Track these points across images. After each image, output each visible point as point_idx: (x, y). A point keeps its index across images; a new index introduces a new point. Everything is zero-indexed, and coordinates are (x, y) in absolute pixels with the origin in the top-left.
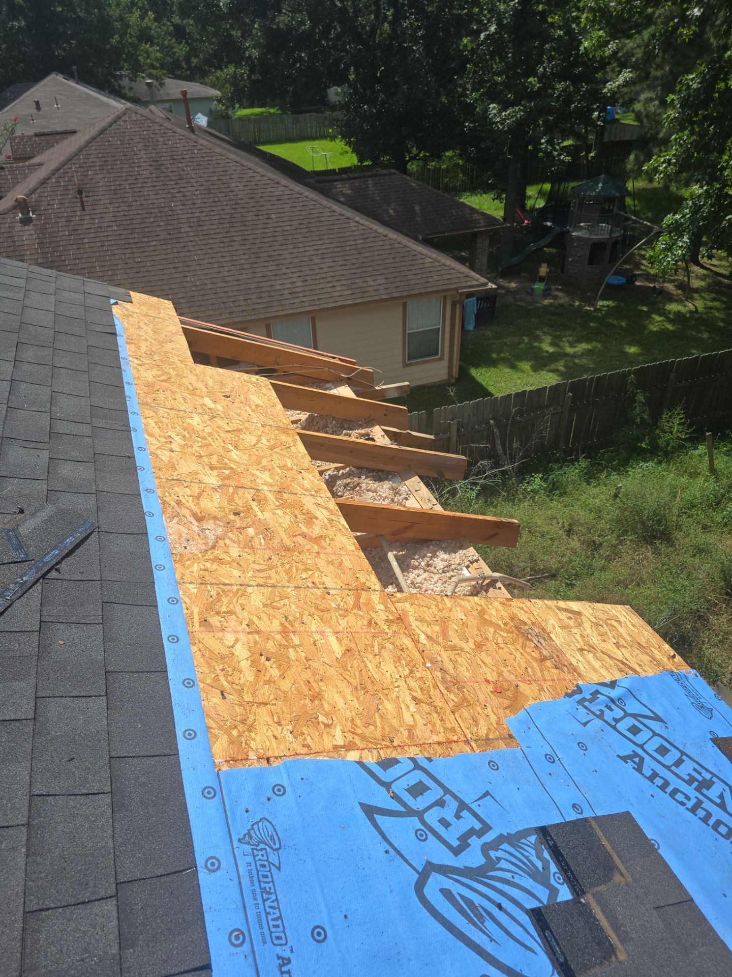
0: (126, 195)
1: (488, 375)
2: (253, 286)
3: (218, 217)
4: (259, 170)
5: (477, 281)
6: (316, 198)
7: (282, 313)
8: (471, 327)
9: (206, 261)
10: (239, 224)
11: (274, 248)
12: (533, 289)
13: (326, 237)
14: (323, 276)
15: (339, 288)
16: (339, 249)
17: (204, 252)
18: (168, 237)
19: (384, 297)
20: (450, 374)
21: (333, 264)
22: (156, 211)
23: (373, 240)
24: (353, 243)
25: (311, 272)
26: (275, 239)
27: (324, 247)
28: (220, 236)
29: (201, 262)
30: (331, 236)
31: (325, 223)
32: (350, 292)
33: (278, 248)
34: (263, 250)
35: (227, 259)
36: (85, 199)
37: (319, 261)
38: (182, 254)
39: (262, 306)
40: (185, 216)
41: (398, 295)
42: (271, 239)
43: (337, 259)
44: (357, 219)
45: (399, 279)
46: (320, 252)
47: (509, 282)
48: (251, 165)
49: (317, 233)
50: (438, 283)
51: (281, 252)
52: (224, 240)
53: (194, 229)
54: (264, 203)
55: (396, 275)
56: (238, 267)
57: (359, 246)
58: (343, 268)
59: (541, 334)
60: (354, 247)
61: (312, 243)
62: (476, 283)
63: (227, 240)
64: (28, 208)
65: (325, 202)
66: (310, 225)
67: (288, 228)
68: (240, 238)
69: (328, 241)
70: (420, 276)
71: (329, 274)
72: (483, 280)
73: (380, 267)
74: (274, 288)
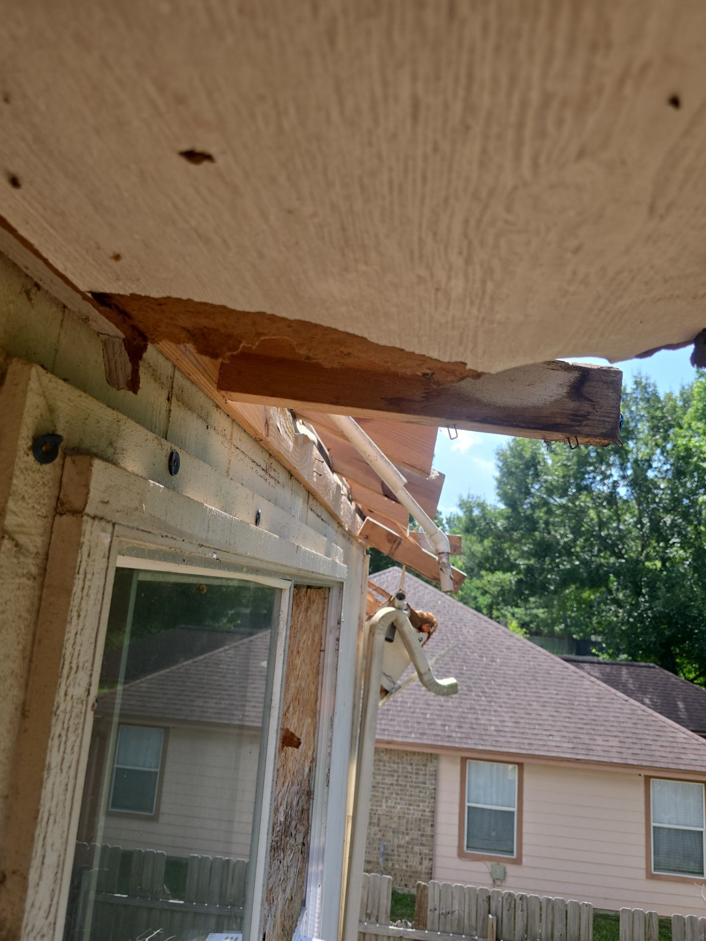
2: (457, 714)
6: (549, 654)
7: (481, 747)
13: (553, 688)
16: (566, 702)
19: (615, 761)
21: (555, 714)
23: (609, 700)
24: (584, 699)
27: (549, 696)
30: (559, 688)
31: (554, 676)
32: (571, 745)
39: (459, 735)
43: (560, 710)
44: (593, 679)
45: (637, 746)
49: (542, 683)
50: (694, 763)
54: (492, 649)
55: (635, 741)
57: (591, 704)
58: (567, 720)
60: (585, 704)
61: (534, 690)
65: (559, 659)
66: (537, 675)
67: (512, 672)
69: (554, 692)
70: (669, 749)
71: (547, 722)
73: (614, 729)
74: (479, 722)
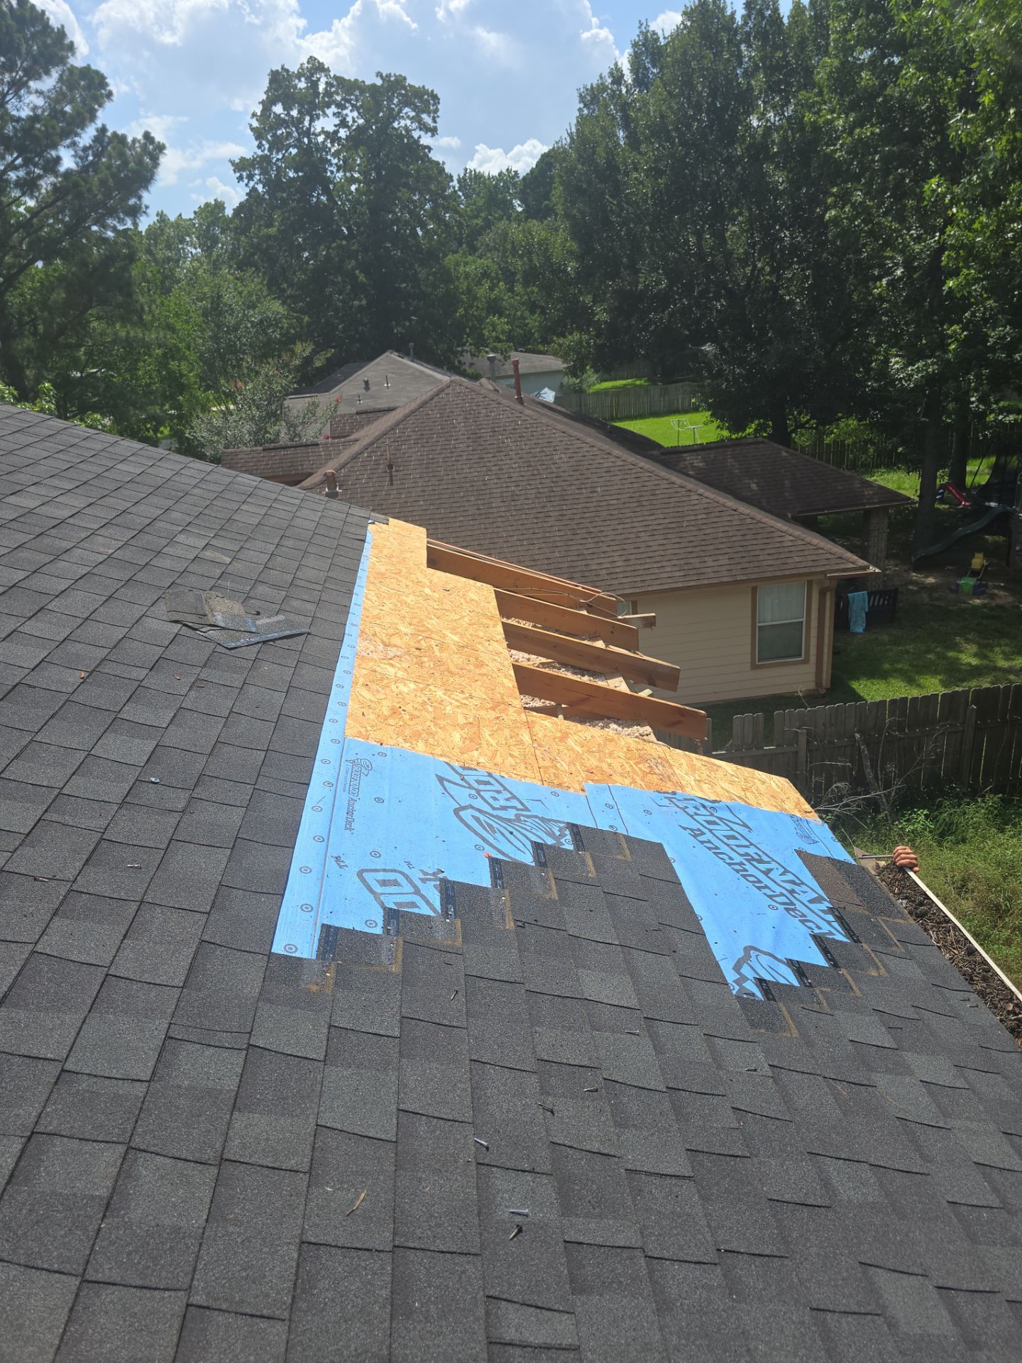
0: (439, 469)
1: (875, 688)
2: (566, 565)
3: (534, 491)
4: (589, 440)
5: (853, 563)
6: (653, 469)
8: (859, 627)
9: (515, 538)
10: (558, 498)
11: (595, 524)
12: (958, 585)
13: (659, 511)
14: (651, 554)
15: (668, 569)
16: (674, 525)
17: (514, 528)
18: (477, 512)
19: (725, 580)
20: (818, 682)
21: (665, 542)
22: (468, 485)
23: (717, 514)
24: (693, 518)
25: (636, 551)
26: (598, 514)
27: (656, 522)
28: (535, 511)
29: (510, 539)
30: (667, 511)
31: (660, 497)
32: (682, 573)
33: (601, 523)
34: (581, 526)
35: (539, 536)
36: (394, 474)
37: (647, 538)
38: (490, 530)
40: (499, 490)
41: (744, 578)
42: (593, 514)
43: (669, 536)
44: (701, 491)
45: (746, 560)
46: (650, 528)
47: (926, 577)
48: (579, 435)
49: (649, 508)
50: (799, 565)
51: (602, 529)
52: (539, 515)
53: (506, 504)
54: (590, 476)
55: (744, 555)
56: (551, 545)
57: (700, 522)
58: (677, 546)
59: (962, 641)
60: (693, 523)
61: (641, 519)
62: (851, 566)
63: (543, 515)
64: (335, 482)
65: (663, 473)
66: (642, 499)
67: (615, 502)
68: (557, 513)
69: (661, 516)
70: (775, 557)
71: (658, 553)
72: (862, 562)
73: (724, 546)
74: (589, 568)
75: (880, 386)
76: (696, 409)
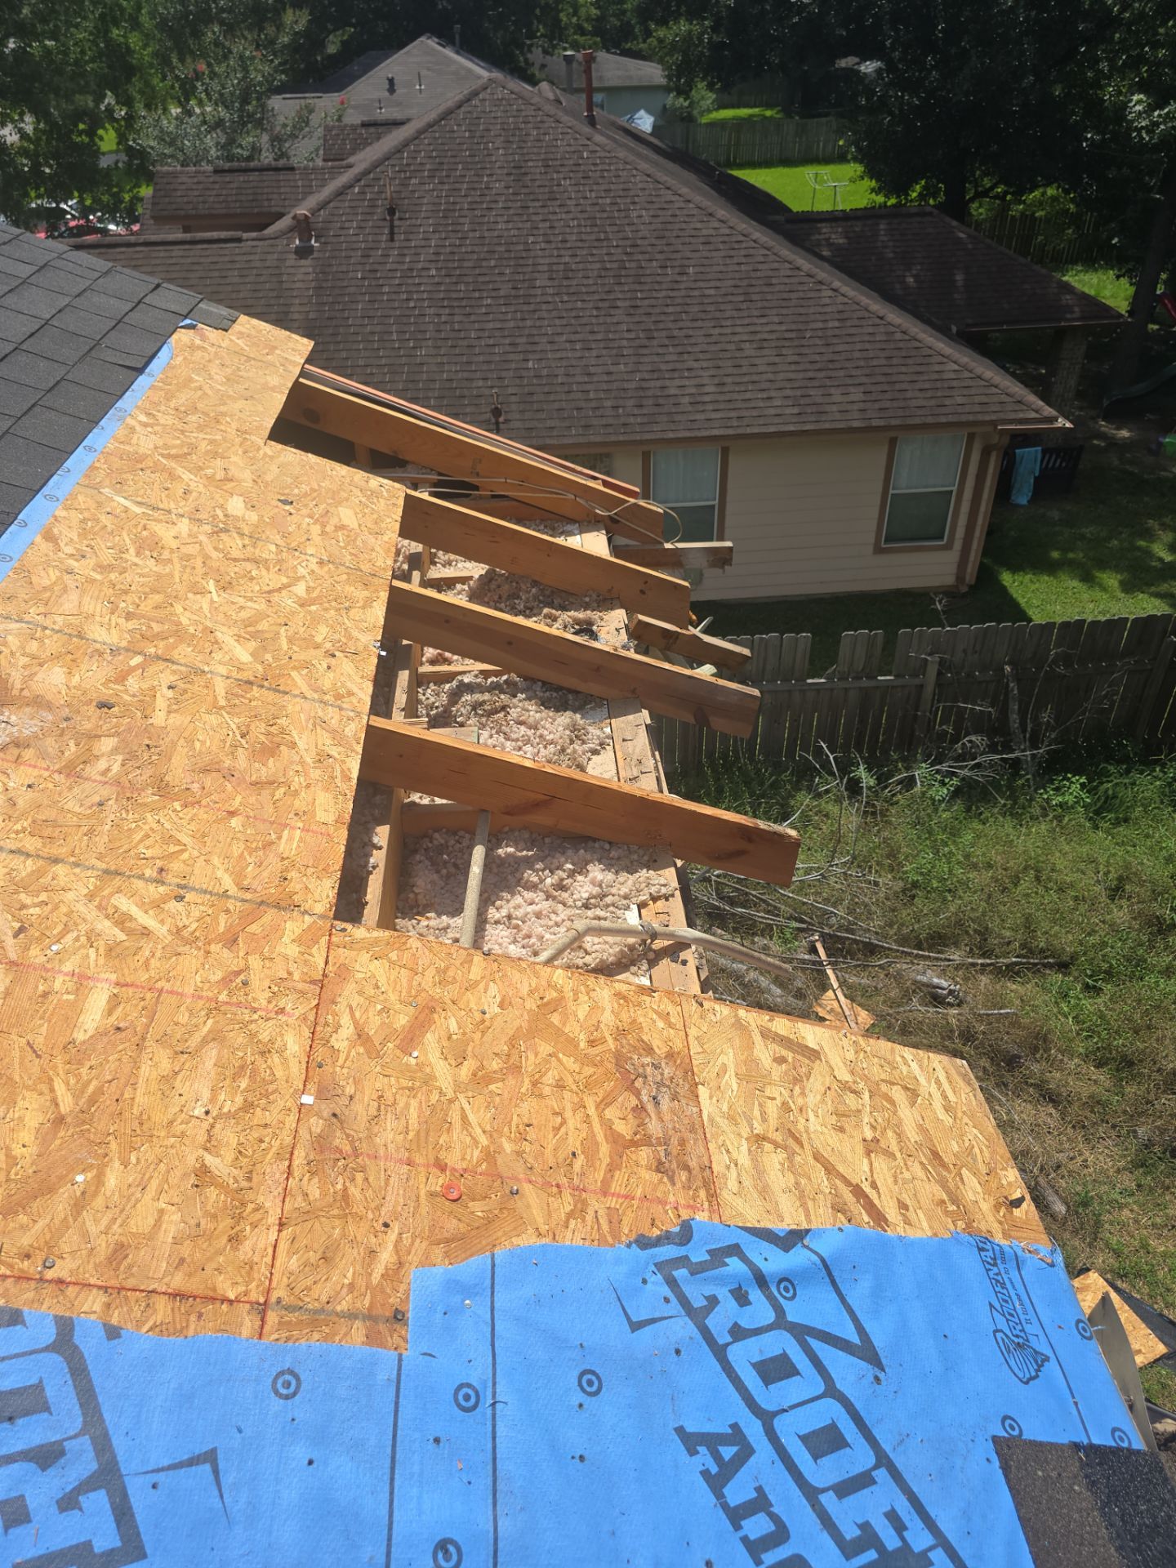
0: (462, 220)
1: (1033, 587)
2: (633, 385)
3: (598, 266)
4: (684, 190)
5: (1037, 411)
6: (771, 243)
7: (671, 435)
8: (1022, 498)
9: (564, 338)
10: (630, 280)
11: (681, 324)
12: (1160, 445)
13: (774, 312)
14: (755, 378)
15: (778, 403)
16: (793, 335)
17: (564, 322)
18: (513, 292)
19: (856, 424)
20: (960, 577)
21: (777, 360)
22: (502, 249)
23: (856, 322)
24: (820, 325)
25: (735, 371)
26: (686, 308)
27: (768, 328)
28: (596, 297)
29: (557, 339)
30: (784, 311)
31: (777, 288)
32: (796, 410)
33: (689, 324)
34: (661, 326)
35: (599, 337)
36: (396, 223)
37: (753, 353)
38: (529, 323)
39: (639, 420)
40: (547, 261)
41: (882, 423)
42: (678, 309)
43: (784, 351)
44: (837, 284)
45: (888, 396)
46: (759, 336)
47: (1119, 428)
48: (670, 181)
49: (759, 304)
50: (960, 409)
51: (691, 332)
52: (600, 304)
53: (556, 283)
54: (680, 247)
55: (886, 387)
56: (614, 352)
57: (830, 333)
58: (793, 367)
59: (1157, 527)
60: (820, 334)
61: (746, 321)
62: (1033, 415)
63: (606, 304)
64: (310, 231)
65: (786, 251)
66: (751, 290)
67: (712, 292)
68: (627, 303)
69: (776, 319)
70: (929, 394)
71: (765, 377)
72: (1049, 411)
73: (859, 372)
74: (667, 392)
75: (1104, 140)
76: (841, 158)
